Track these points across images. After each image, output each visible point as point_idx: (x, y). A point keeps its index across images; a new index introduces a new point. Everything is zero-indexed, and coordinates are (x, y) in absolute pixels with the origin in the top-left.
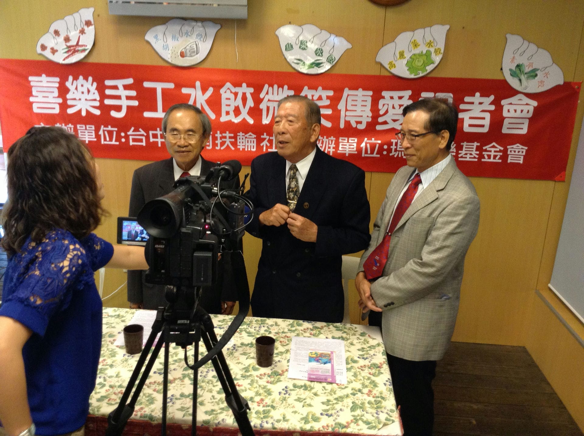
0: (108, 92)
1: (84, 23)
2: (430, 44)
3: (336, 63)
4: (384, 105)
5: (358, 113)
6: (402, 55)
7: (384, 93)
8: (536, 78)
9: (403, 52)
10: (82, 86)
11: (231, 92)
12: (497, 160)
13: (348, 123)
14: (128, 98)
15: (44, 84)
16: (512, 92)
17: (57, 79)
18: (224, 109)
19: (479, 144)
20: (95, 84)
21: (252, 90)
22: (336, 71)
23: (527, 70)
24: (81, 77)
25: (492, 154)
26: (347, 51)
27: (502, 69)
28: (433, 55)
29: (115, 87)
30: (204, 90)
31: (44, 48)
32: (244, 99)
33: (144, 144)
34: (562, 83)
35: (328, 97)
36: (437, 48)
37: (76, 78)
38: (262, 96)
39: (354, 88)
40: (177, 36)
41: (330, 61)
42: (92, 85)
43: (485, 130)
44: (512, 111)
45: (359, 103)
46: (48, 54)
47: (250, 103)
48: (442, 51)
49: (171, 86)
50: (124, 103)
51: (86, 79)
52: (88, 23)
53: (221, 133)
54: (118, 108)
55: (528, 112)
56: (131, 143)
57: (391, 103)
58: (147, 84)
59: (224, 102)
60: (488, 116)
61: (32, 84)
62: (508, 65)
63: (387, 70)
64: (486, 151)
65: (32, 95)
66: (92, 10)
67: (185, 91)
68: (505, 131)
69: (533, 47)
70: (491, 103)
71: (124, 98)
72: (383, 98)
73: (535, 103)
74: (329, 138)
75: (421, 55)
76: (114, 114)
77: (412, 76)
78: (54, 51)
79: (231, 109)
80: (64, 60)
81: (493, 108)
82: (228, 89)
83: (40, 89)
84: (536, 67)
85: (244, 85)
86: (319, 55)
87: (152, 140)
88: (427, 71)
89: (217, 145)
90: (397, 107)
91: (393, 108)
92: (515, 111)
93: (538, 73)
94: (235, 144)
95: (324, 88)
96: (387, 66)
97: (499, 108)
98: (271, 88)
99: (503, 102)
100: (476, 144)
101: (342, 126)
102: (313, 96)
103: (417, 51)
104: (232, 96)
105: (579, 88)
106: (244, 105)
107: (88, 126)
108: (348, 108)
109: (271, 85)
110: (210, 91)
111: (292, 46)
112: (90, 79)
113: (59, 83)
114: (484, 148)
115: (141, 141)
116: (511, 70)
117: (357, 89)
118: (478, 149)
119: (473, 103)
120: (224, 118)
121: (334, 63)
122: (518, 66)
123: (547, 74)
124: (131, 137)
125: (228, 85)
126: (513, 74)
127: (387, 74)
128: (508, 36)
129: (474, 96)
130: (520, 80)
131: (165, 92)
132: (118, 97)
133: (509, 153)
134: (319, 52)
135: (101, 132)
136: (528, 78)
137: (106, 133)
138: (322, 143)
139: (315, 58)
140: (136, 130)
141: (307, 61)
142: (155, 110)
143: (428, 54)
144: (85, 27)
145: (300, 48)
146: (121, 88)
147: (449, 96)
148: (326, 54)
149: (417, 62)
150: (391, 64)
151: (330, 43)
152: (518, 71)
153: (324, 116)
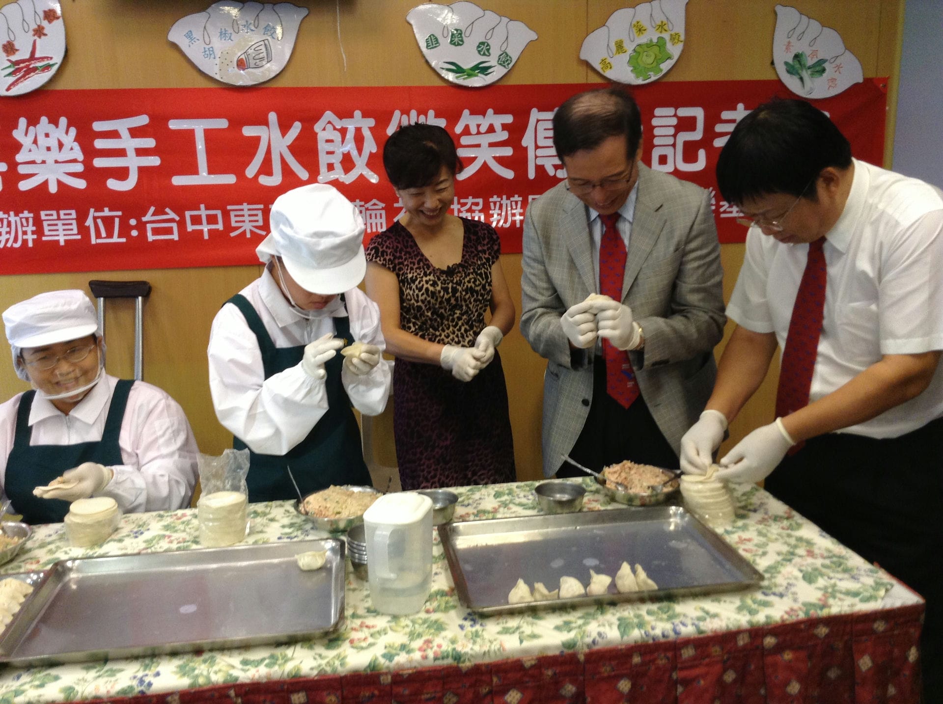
0: (99, 144)
1: (42, 15)
2: (662, 27)
3: (513, 66)
6: (620, 47)
8: (825, 75)
9: (621, 42)
10: (47, 135)
11: (335, 129)
13: (540, 169)
14: (140, 152)
18: (323, 160)
20: (73, 131)
21: (371, 122)
22: (513, 81)
23: (810, 62)
24: (44, 120)
26: (531, 44)
27: (772, 63)
28: (669, 45)
29: (114, 134)
30: (284, 128)
32: (359, 140)
33: (175, 237)
34: (861, 80)
35: (505, 127)
36: (673, 33)
37: (33, 122)
39: (546, 107)
40: (230, 31)
41: (504, 62)
42: (67, 132)
47: (370, 146)
48: (682, 38)
49: (222, 124)
50: (133, 163)
51: (54, 122)
52: (50, 16)
54: (122, 174)
56: (151, 237)
58: (174, 125)
59: (322, 147)
62: (782, 56)
63: (596, 72)
67: (248, 131)
69: (815, 25)
71: (131, 153)
74: (512, 199)
75: (650, 45)
76: (113, 184)
77: (640, 82)
79: (336, 160)
80: (9, 88)
82: (329, 122)
84: (823, 57)
85: (358, 114)
86: (484, 54)
87: (190, 228)
88: (661, 70)
93: (826, 65)
95: (497, 112)
96: (598, 67)
98: (405, 118)
101: (532, 175)
102: (478, 126)
103: (643, 39)
104: (337, 136)
105: (885, 86)
106: (360, 150)
107: (62, 212)
108: (540, 144)
109: (406, 112)
110: (296, 128)
111: (436, 39)
112: (63, 121)
115: (169, 231)
116: (786, 63)
117: (549, 109)
119: (733, 121)
120: (324, 178)
121: (510, 66)
122: (797, 57)
123: (839, 67)
124: (149, 227)
125: (329, 115)
126: (791, 70)
127: (597, 81)
128: (779, 9)
129: (734, 109)
130: (801, 79)
131: (209, 134)
132: (121, 153)
134: (483, 48)
135: (89, 222)
136: (812, 75)
137: (99, 221)
138: (501, 208)
139: (476, 59)
140: (159, 211)
141: (467, 66)
142: (194, 171)
143: (661, 44)
144: (45, 23)
145: (452, 42)
146: (125, 134)
147: (698, 113)
148: (495, 52)
149: (644, 58)
150: (603, 61)
151: (500, 32)
152: (797, 64)
153: (501, 160)
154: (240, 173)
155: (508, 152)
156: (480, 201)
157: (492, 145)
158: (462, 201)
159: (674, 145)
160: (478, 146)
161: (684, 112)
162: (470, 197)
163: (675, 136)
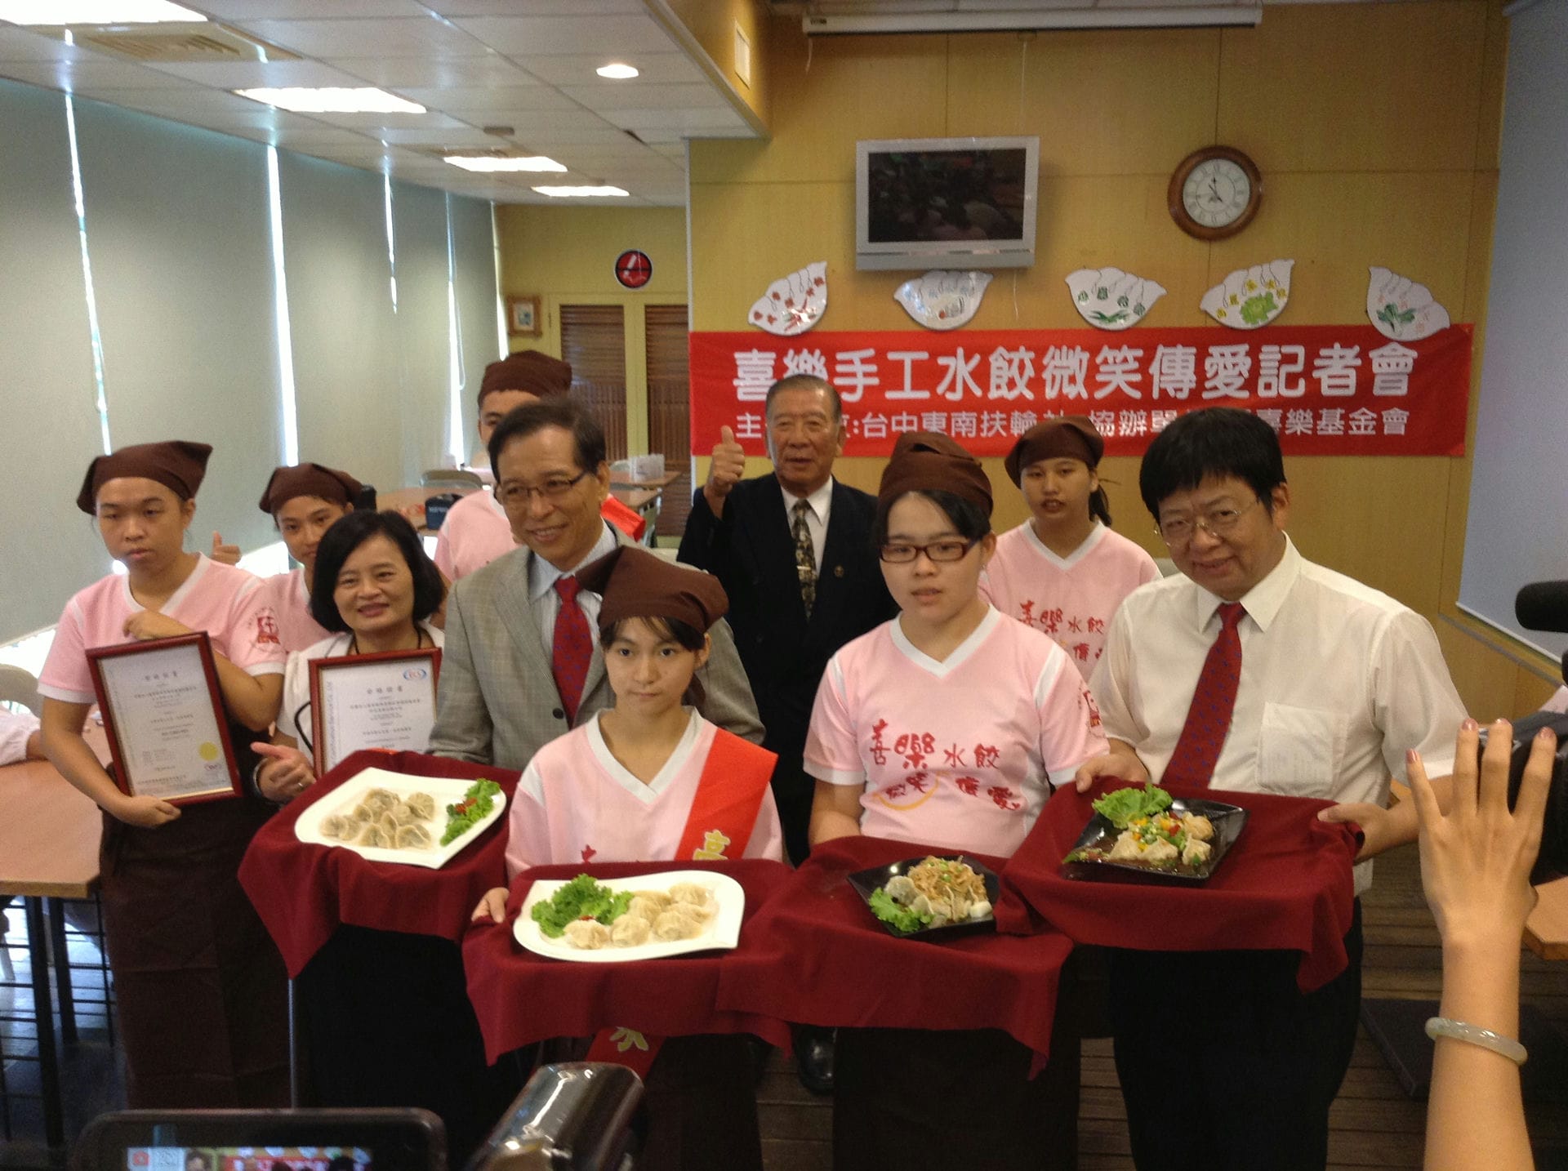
0: (840, 368)
1: (813, 281)
2: (1270, 284)
3: (1147, 314)
4: (1212, 365)
5: (1178, 377)
6: (1234, 300)
7: (1212, 350)
8: (1413, 322)
9: (1235, 296)
10: (806, 362)
11: (1004, 359)
12: (1371, 432)
13: (1163, 392)
14: (866, 375)
15: (755, 361)
16: (1382, 341)
17: (773, 355)
18: (993, 381)
19: (1343, 411)
20: (823, 359)
21: (1032, 355)
22: (1144, 325)
23: (1400, 311)
24: (805, 351)
25: (1363, 424)
26: (1161, 299)
27: (1367, 312)
28: (1275, 298)
29: (850, 362)
30: (968, 358)
31: (758, 316)
32: (1022, 367)
33: (883, 434)
34: (1447, 325)
35: (1136, 359)
36: (1279, 289)
37: (798, 352)
38: (1045, 362)
39: (1171, 343)
40: (936, 290)
41: (1139, 311)
42: (819, 360)
43: (1351, 391)
44: (1384, 365)
45: (1178, 365)
46: (764, 324)
47: (1030, 372)
48: (1287, 292)
49: (924, 356)
50: (860, 382)
51: (811, 352)
52: (818, 282)
53: (989, 414)
54: (852, 389)
55: (1406, 365)
56: (867, 434)
57: (1221, 361)
58: (892, 356)
59: (994, 372)
60: (1353, 373)
61: (738, 363)
62: (1375, 306)
63: (1214, 319)
64: (1354, 419)
65: (737, 377)
66: (824, 264)
67: (942, 361)
68: (1377, 391)
69: (1406, 282)
70: (1357, 356)
71: (860, 375)
72: (1211, 355)
73: (1414, 354)
74: (1138, 413)
75: (1259, 298)
77: (1249, 326)
78: (771, 319)
79: (1004, 382)
80: (786, 330)
81: (1359, 362)
82: (1001, 355)
83: (747, 369)
84: (1413, 307)
85: (1022, 349)
86: (1123, 305)
87: (894, 428)
88: (1267, 317)
89: (982, 430)
90: (1230, 366)
91: (1225, 367)
92: (1389, 365)
93: (1416, 315)
94: (1007, 428)
95: (1131, 347)
96: (1215, 315)
97: (1367, 362)
98: (1058, 352)
99: (1373, 354)
100: (1339, 412)
101: (1156, 395)
102: (1114, 358)
103: (1254, 294)
104: (1005, 365)
105: (1471, 331)
106: (1021, 374)
108: (1163, 371)
109: (1059, 347)
110: (976, 359)
111: (1087, 296)
112: (817, 352)
113: (776, 360)
114: (1351, 416)
115: (879, 430)
116: (1379, 313)
117: (1174, 345)
118: (1342, 417)
119: (1331, 357)
120: (994, 394)
121: (1144, 314)
122: (1389, 307)
123: (1426, 317)
124: (866, 427)
125: (1001, 350)
126: (1382, 317)
127: (1214, 324)
128: (1372, 269)
129: (1332, 347)
130: (1392, 325)
131: (916, 364)
132: (853, 375)
133: (1384, 420)
134: (1124, 301)
136: (1402, 321)
138: (1128, 421)
139: (1118, 309)
140: (875, 416)
141: (1108, 314)
142: (900, 387)
143: (1269, 297)
144: (814, 287)
145: (1099, 297)
146: (857, 362)
147: (1300, 351)
148: (1132, 303)
149: (1254, 308)
150: (1220, 312)
151: (1138, 289)
152: (1389, 312)
153: (1131, 384)
154: (933, 391)
155: (1137, 378)
156: (1112, 414)
157: (1124, 372)
158: (1098, 414)
159: (1278, 376)
160: (1114, 373)
161: (1288, 349)
162: (1104, 411)
163: (1278, 369)
